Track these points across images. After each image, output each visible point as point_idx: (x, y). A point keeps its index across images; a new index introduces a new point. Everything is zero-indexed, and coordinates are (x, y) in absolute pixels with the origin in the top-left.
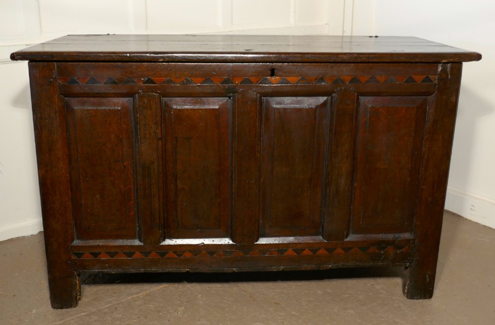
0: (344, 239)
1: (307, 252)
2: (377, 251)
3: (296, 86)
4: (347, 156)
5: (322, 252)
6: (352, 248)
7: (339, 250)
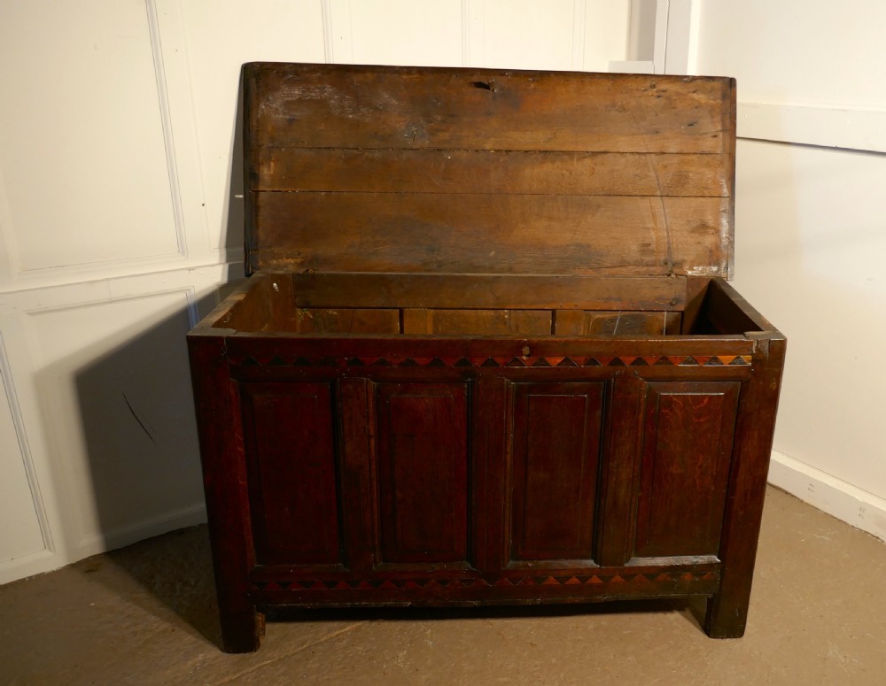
0: (622, 565)
1: (574, 580)
2: (669, 579)
3: (559, 369)
4: (629, 459)
5: (595, 580)
6: (635, 575)
7: (618, 578)
